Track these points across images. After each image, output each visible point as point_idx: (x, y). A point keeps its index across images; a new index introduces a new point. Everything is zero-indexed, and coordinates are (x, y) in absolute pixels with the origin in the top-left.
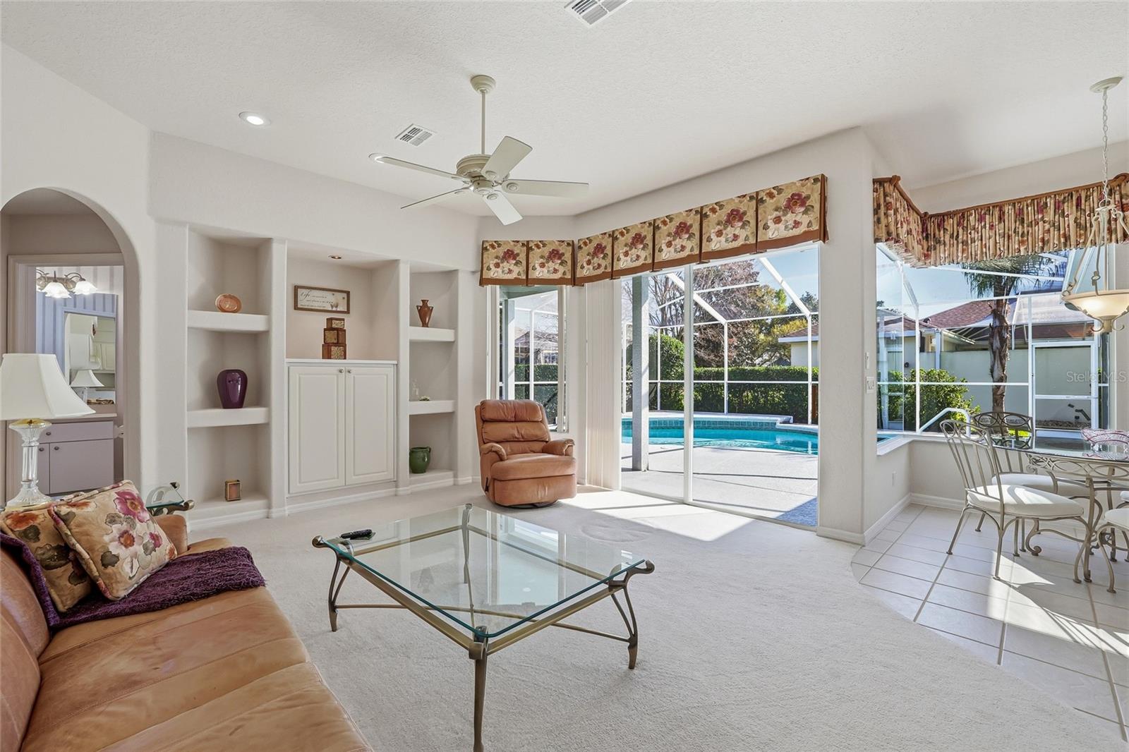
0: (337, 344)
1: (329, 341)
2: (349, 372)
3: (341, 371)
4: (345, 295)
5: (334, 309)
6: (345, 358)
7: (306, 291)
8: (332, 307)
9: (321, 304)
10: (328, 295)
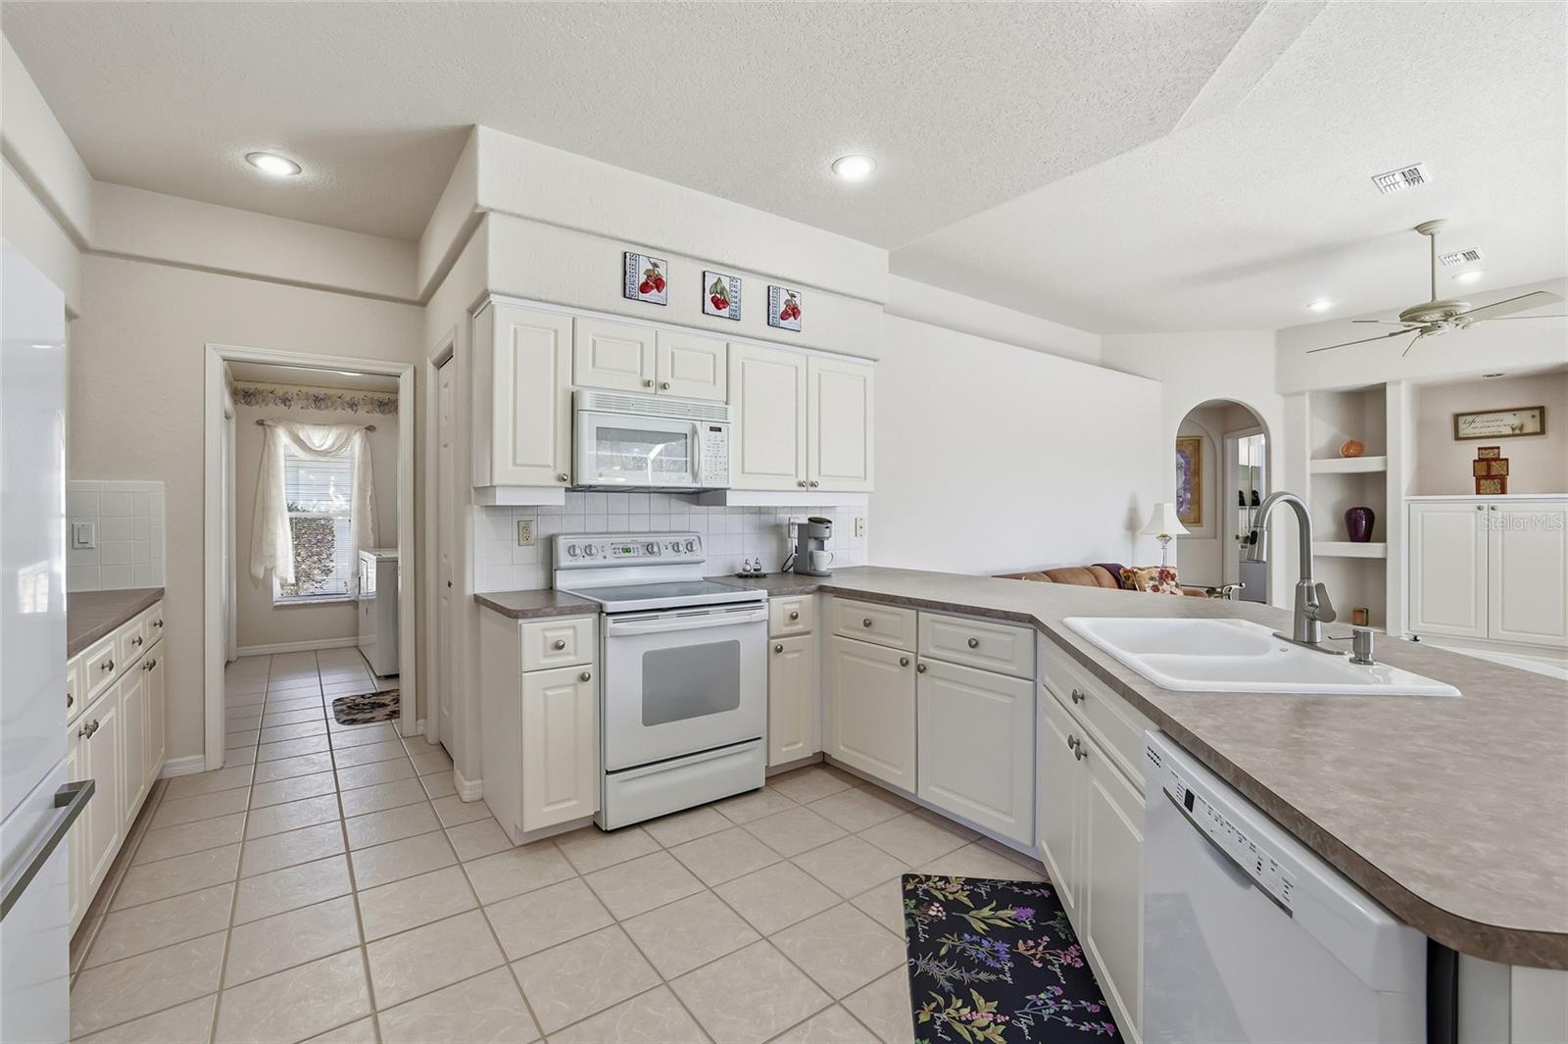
0: (1489, 477)
1: (1479, 473)
2: (1493, 509)
3: (1479, 508)
4: (1537, 413)
5: (1517, 432)
6: (1503, 491)
7: (1470, 418)
8: (1513, 429)
9: (1492, 429)
10: (1510, 415)
